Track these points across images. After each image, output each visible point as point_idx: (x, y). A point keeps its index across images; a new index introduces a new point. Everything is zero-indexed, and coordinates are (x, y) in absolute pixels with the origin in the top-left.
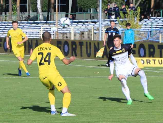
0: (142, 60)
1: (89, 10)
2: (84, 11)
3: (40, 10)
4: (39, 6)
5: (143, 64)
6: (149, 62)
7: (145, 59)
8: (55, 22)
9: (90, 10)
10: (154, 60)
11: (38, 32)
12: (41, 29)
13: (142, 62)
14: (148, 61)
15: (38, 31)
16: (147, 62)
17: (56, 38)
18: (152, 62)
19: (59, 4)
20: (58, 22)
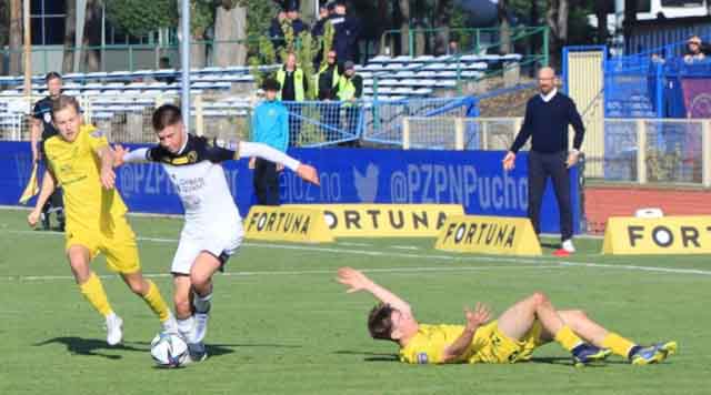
0: (327, 213)
1: (151, 35)
2: (133, 40)
5: (334, 226)
8: (22, 81)
9: (156, 36)
10: (374, 214)
13: (330, 220)
14: (352, 216)
16: (348, 221)
18: (366, 220)
19: (43, 16)
20: (33, 81)
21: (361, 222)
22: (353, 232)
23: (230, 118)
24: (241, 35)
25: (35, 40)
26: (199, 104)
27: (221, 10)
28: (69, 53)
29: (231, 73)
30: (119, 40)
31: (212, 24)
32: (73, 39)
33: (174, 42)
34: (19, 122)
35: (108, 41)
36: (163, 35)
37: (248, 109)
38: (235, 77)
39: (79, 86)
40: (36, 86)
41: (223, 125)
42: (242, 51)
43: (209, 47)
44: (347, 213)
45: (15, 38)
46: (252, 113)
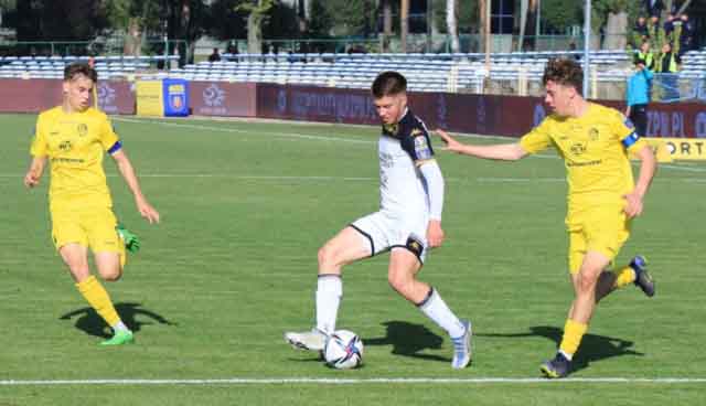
0: (670, 144)
1: (568, 29)
2: (557, 33)
3: (452, 28)
4: (451, 19)
5: (673, 152)
6: (687, 149)
7: (677, 142)
8: (484, 57)
9: (571, 30)
10: (699, 145)
11: (445, 79)
12: (452, 72)
13: (671, 148)
14: (685, 146)
15: (446, 76)
16: (683, 149)
17: (486, 92)
18: (694, 149)
19: (501, 16)
20: (491, 57)
21: (691, 150)
22: (685, 156)
23: (614, 83)
24: (623, 30)
25: (494, 30)
26: (595, 74)
27: (611, 14)
28: (515, 40)
29: (615, 54)
30: (549, 32)
31: (605, 24)
32: (518, 31)
33: (582, 33)
34: (482, 82)
35: (541, 33)
36: (576, 30)
37: (626, 77)
38: (618, 57)
39: (520, 60)
40: (493, 59)
41: (609, 87)
42: (624, 41)
43: (603, 38)
44: (683, 144)
45: (481, 30)
46: (629, 80)
